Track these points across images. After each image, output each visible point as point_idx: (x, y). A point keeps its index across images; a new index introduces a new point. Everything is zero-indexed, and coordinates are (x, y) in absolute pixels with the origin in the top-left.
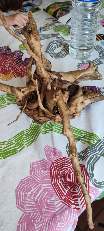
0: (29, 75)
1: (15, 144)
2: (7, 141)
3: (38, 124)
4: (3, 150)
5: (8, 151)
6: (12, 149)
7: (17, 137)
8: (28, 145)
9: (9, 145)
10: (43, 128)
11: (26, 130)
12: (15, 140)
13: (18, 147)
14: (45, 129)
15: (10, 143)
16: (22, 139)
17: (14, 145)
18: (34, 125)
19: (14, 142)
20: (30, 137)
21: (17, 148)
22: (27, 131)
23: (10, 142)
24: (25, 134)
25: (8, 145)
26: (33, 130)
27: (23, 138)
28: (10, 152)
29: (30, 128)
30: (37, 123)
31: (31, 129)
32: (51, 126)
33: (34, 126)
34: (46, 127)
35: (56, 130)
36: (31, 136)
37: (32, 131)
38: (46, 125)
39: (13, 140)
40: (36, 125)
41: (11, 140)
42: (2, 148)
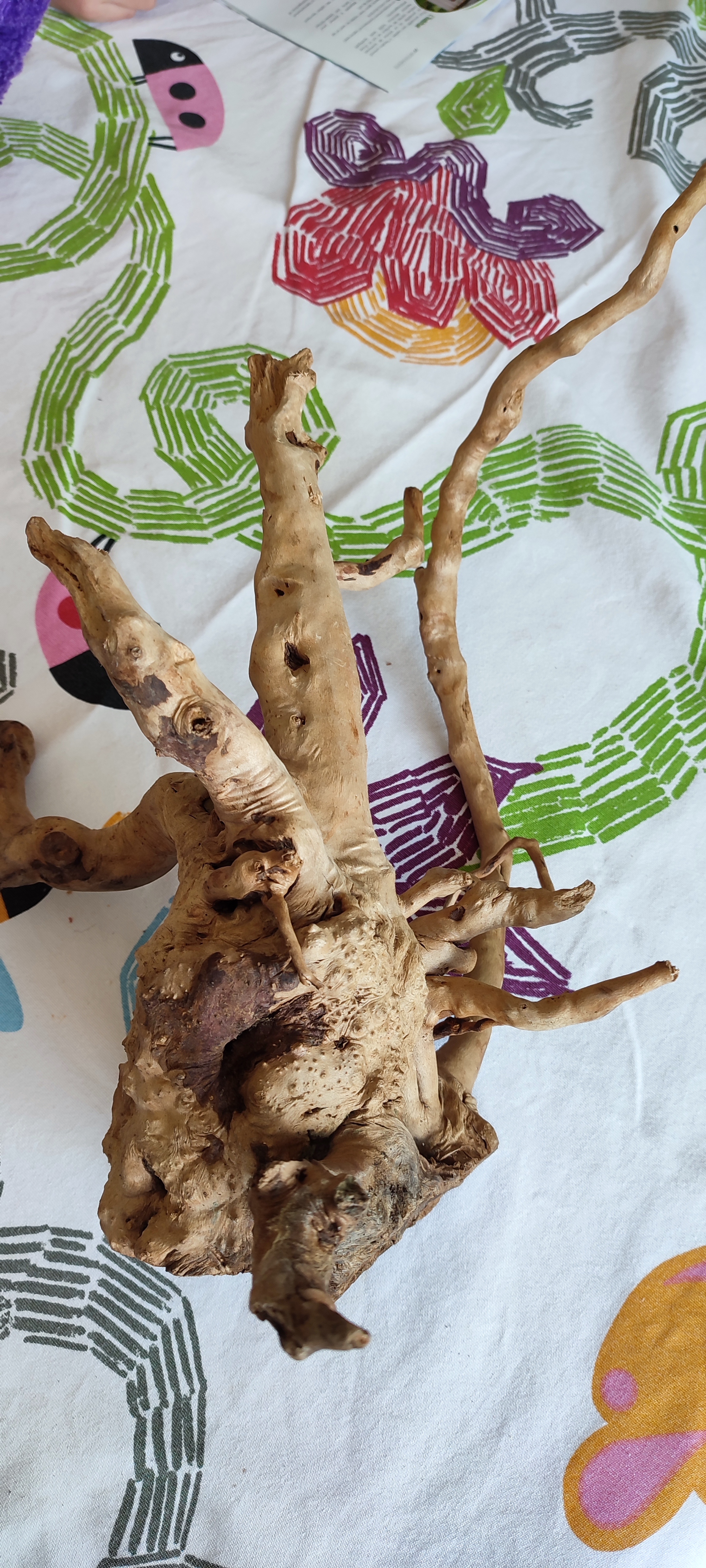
1: (635, 755)
2: (586, 746)
4: (584, 793)
5: (612, 795)
6: (630, 786)
9: (607, 762)
15: (610, 753)
17: (634, 765)
19: (629, 746)
23: (609, 747)
25: (601, 765)
28: (625, 802)
39: (621, 738)
41: (607, 736)
42: (577, 784)
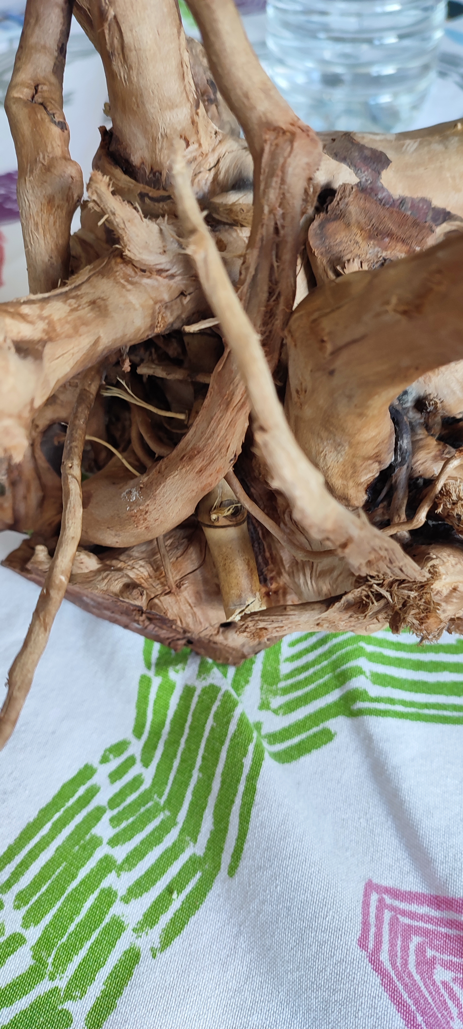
0: (48, 169)
3: (203, 670)
7: (32, 856)
8: (165, 919)
10: (264, 706)
11: (104, 760)
12: (21, 899)
13: (72, 968)
14: (290, 707)
16: (91, 864)
18: (167, 688)
20: (164, 829)
21: (62, 983)
22: (115, 763)
24: (113, 802)
26: (173, 743)
27: (99, 854)
29: (138, 732)
30: (192, 666)
31: (156, 734)
32: (335, 665)
33: (174, 701)
34: (286, 691)
35: (391, 701)
36: (175, 811)
37: (168, 757)
38: (285, 668)
40: (188, 691)
